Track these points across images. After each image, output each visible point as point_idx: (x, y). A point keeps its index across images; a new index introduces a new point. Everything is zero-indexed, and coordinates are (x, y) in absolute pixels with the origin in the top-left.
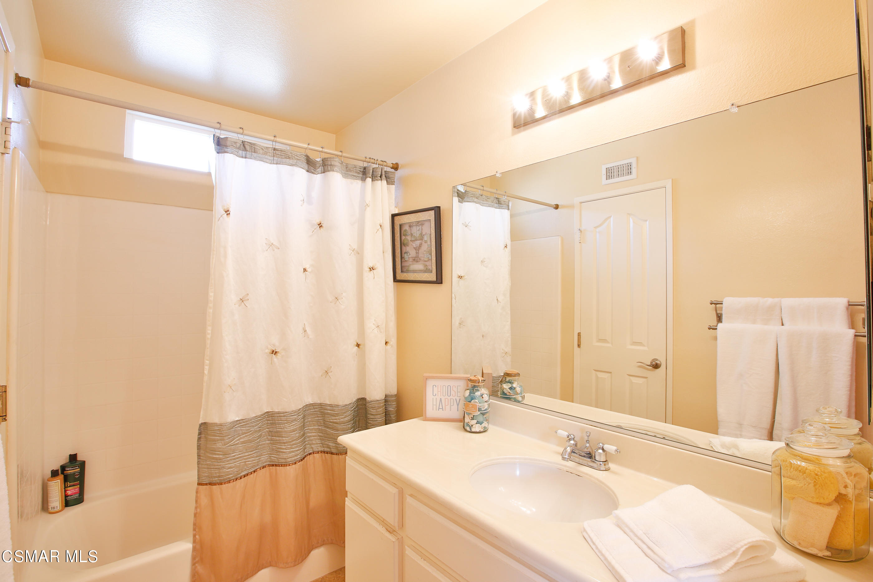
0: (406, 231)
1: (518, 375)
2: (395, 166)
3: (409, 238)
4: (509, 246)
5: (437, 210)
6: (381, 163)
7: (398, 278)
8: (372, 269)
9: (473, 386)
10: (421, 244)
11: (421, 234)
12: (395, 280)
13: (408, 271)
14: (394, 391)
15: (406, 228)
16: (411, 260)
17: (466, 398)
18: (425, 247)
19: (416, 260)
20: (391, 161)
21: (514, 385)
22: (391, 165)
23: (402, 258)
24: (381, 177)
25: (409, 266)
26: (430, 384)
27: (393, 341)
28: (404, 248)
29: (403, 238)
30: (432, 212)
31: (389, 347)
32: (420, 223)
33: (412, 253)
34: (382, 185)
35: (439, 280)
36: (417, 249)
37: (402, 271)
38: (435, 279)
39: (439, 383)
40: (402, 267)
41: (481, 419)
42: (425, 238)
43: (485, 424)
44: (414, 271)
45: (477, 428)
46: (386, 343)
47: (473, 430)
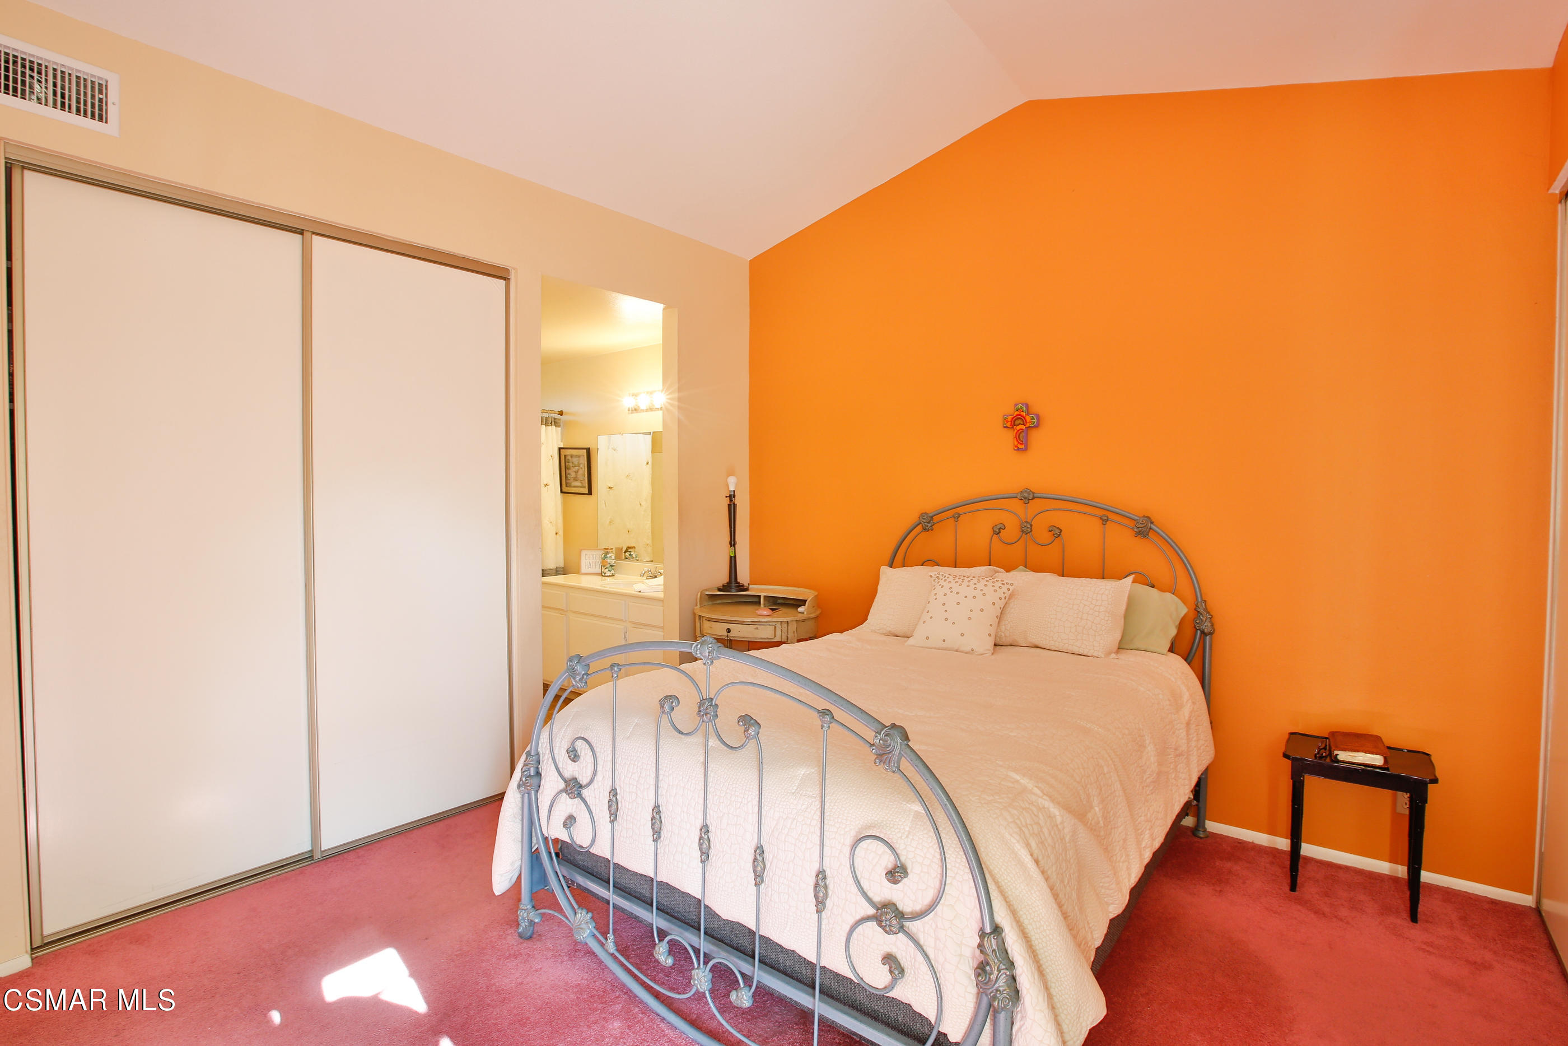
0: (568, 459)
1: (634, 547)
2: (561, 413)
3: (571, 464)
4: (650, 463)
5: (588, 450)
6: (551, 412)
7: (564, 490)
8: (546, 485)
9: (607, 551)
10: (578, 470)
11: (579, 463)
12: (562, 492)
13: (570, 486)
14: (562, 565)
15: (569, 458)
16: (572, 479)
17: (602, 558)
18: (581, 472)
19: (576, 479)
20: (558, 409)
21: (632, 553)
22: (558, 413)
23: (566, 477)
24: (551, 423)
25: (571, 483)
26: (584, 553)
27: (561, 533)
28: (567, 471)
29: (567, 464)
30: (585, 451)
31: (558, 536)
32: (579, 456)
33: (573, 475)
34: (552, 428)
35: (590, 493)
36: (577, 472)
37: (566, 486)
38: (587, 492)
39: (589, 553)
40: (566, 483)
41: (610, 569)
42: (581, 466)
43: (613, 572)
44: (575, 487)
45: (608, 574)
46: (556, 533)
47: (606, 575)
